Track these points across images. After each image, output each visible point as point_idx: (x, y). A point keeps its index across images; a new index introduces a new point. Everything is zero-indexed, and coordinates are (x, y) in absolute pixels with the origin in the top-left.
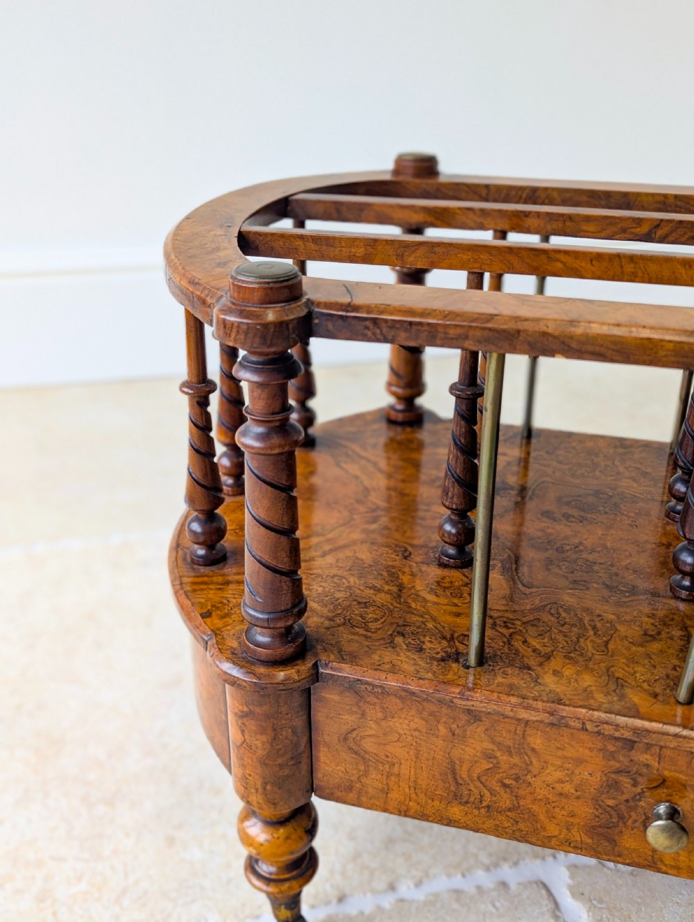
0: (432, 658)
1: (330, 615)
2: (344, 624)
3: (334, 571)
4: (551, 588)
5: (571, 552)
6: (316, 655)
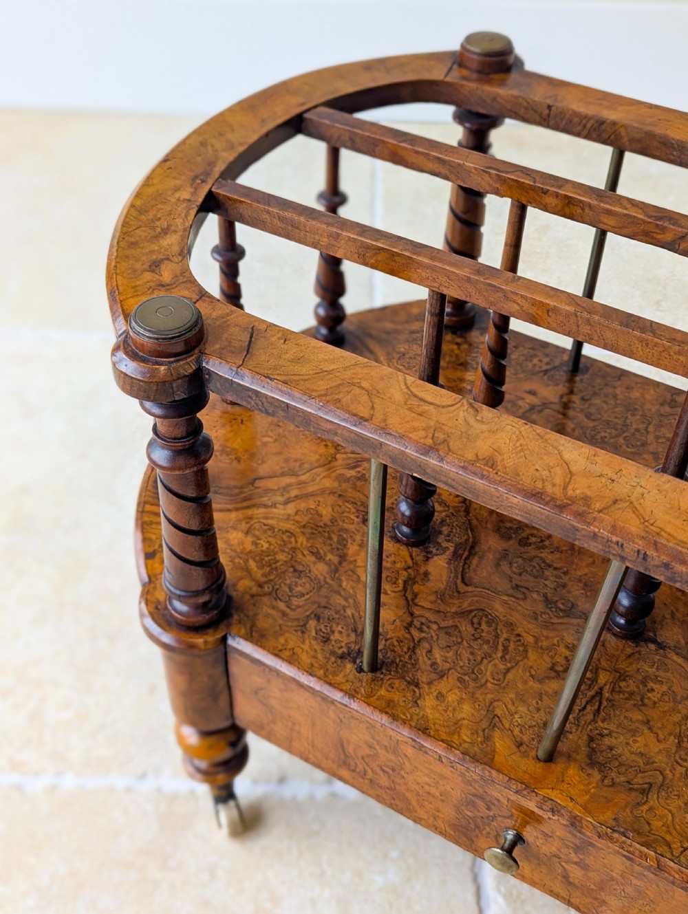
0: (333, 653)
1: (263, 579)
2: (270, 594)
3: (288, 526)
4: (488, 589)
5: (533, 547)
6: (229, 626)
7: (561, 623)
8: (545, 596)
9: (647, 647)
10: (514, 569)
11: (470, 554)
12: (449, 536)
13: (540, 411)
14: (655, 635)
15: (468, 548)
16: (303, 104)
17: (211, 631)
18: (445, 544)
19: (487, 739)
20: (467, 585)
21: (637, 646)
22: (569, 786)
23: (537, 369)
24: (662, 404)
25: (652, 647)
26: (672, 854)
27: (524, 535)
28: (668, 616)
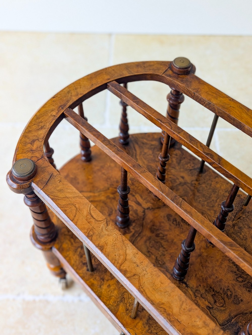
0: (82, 262)
5: (160, 238)
6: (54, 244)
8: (157, 258)
9: (183, 285)
10: (150, 245)
11: (139, 236)
12: (134, 227)
13: (183, 185)
14: (187, 281)
15: (139, 233)
16: (109, 79)
17: (48, 244)
18: (132, 230)
19: (118, 305)
21: (179, 284)
22: (137, 329)
23: (188, 168)
25: (184, 285)
27: (158, 232)
28: (194, 275)
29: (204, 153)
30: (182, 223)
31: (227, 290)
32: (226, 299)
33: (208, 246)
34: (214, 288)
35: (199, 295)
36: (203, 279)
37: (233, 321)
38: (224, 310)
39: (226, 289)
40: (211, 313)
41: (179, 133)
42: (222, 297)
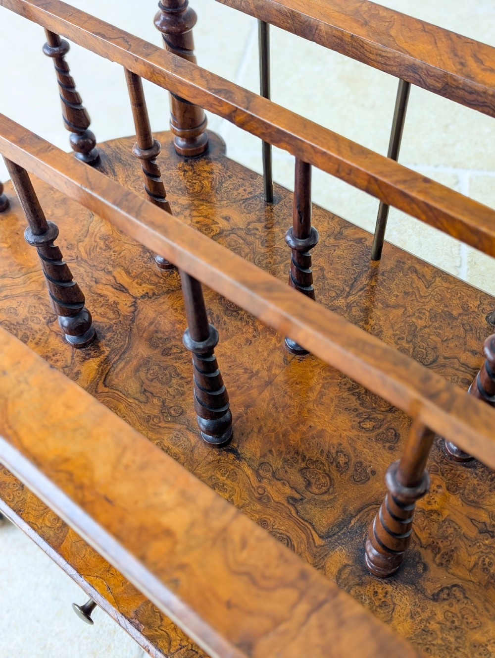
4: (121, 392)
5: (172, 356)
7: (166, 427)
9: (227, 456)
10: (149, 375)
11: (121, 358)
12: (109, 340)
13: (227, 235)
14: (238, 446)
15: (121, 353)
18: (104, 348)
20: (105, 386)
21: (219, 455)
22: (111, 576)
23: (240, 197)
24: (329, 236)
25: (231, 456)
26: (169, 650)
27: (169, 345)
28: (256, 430)
29: (210, 90)
30: (225, 318)
31: (337, 452)
32: (335, 474)
33: (289, 359)
34: (306, 453)
35: (269, 475)
36: (277, 436)
37: (353, 523)
38: (330, 501)
39: (333, 451)
40: (297, 512)
41: (147, 55)
42: (324, 470)
